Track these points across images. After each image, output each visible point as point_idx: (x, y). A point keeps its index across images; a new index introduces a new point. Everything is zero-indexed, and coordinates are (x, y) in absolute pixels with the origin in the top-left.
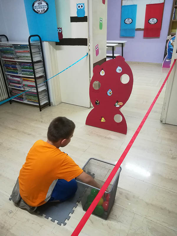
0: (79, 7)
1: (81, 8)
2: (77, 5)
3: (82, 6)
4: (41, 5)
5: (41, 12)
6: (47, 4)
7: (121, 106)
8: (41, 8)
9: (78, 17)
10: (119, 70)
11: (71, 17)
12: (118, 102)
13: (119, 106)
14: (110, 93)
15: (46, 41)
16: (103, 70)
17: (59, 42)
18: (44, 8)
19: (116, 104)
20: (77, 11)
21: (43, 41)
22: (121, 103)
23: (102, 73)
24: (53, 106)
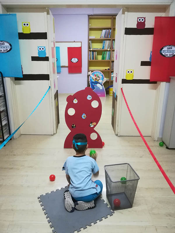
0: (40, 49)
1: (43, 50)
2: (38, 47)
3: (43, 49)
4: (3, 45)
5: (3, 51)
6: (10, 45)
7: (95, 126)
8: (3, 48)
9: (40, 57)
10: (89, 97)
11: (32, 57)
12: (92, 123)
13: (93, 126)
14: (84, 116)
15: (8, 77)
16: (75, 99)
17: (22, 77)
18: (6, 48)
19: (91, 125)
20: (38, 52)
21: (5, 77)
22: (95, 123)
23: (75, 101)
24: (14, 139)
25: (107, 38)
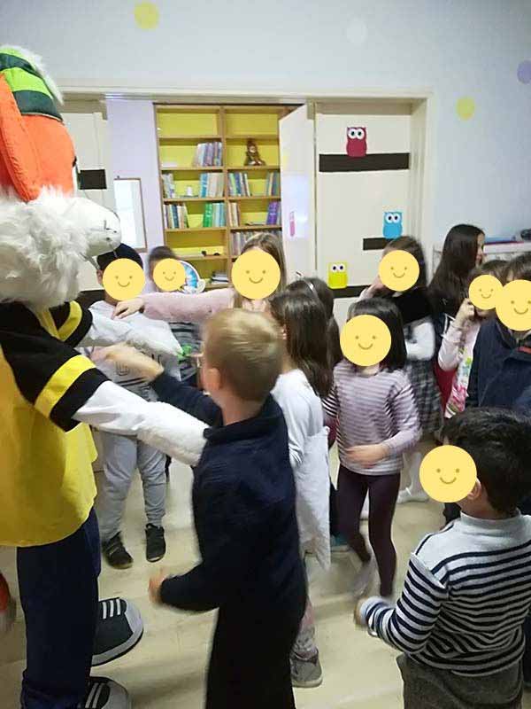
25: (213, 165)
